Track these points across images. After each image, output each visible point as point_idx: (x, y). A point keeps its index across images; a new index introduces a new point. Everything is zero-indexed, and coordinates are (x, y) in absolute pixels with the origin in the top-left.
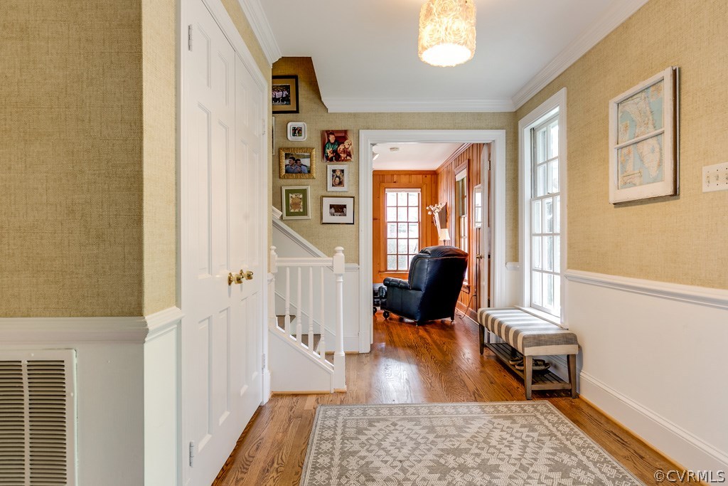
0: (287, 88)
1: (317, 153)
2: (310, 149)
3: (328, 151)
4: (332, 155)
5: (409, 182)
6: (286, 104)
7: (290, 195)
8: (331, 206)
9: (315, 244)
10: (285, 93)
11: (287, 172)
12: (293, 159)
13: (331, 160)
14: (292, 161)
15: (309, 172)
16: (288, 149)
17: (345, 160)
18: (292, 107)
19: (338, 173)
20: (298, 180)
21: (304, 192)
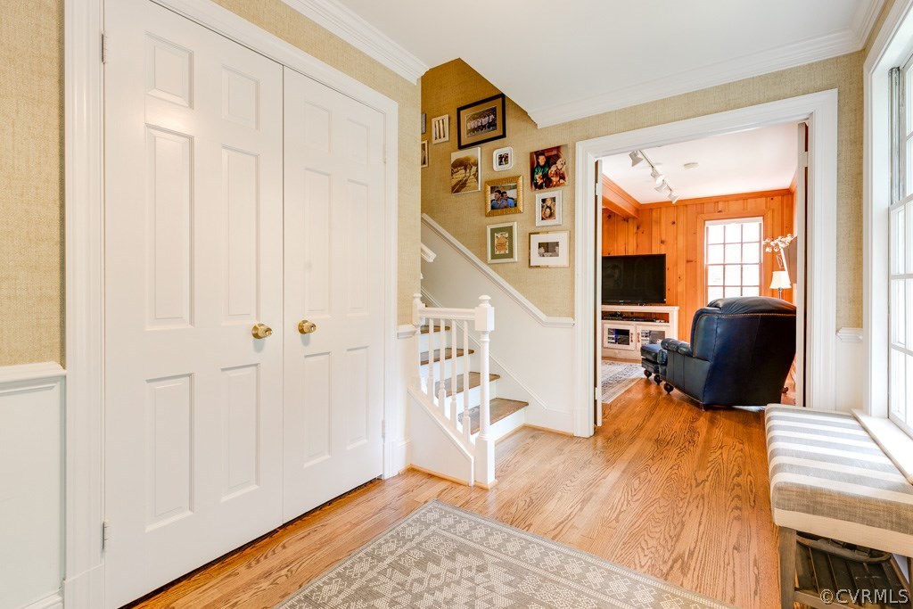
0: (493, 111)
1: (524, 181)
2: (516, 178)
3: (537, 176)
4: (541, 181)
5: (744, 209)
6: (493, 130)
7: (496, 235)
8: (540, 245)
9: (523, 292)
10: (492, 116)
11: (493, 208)
12: (499, 192)
13: (540, 187)
14: (499, 195)
15: (516, 205)
16: (492, 181)
17: (558, 185)
18: (498, 132)
19: (549, 203)
20: (505, 216)
21: (510, 230)
